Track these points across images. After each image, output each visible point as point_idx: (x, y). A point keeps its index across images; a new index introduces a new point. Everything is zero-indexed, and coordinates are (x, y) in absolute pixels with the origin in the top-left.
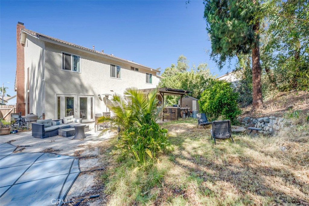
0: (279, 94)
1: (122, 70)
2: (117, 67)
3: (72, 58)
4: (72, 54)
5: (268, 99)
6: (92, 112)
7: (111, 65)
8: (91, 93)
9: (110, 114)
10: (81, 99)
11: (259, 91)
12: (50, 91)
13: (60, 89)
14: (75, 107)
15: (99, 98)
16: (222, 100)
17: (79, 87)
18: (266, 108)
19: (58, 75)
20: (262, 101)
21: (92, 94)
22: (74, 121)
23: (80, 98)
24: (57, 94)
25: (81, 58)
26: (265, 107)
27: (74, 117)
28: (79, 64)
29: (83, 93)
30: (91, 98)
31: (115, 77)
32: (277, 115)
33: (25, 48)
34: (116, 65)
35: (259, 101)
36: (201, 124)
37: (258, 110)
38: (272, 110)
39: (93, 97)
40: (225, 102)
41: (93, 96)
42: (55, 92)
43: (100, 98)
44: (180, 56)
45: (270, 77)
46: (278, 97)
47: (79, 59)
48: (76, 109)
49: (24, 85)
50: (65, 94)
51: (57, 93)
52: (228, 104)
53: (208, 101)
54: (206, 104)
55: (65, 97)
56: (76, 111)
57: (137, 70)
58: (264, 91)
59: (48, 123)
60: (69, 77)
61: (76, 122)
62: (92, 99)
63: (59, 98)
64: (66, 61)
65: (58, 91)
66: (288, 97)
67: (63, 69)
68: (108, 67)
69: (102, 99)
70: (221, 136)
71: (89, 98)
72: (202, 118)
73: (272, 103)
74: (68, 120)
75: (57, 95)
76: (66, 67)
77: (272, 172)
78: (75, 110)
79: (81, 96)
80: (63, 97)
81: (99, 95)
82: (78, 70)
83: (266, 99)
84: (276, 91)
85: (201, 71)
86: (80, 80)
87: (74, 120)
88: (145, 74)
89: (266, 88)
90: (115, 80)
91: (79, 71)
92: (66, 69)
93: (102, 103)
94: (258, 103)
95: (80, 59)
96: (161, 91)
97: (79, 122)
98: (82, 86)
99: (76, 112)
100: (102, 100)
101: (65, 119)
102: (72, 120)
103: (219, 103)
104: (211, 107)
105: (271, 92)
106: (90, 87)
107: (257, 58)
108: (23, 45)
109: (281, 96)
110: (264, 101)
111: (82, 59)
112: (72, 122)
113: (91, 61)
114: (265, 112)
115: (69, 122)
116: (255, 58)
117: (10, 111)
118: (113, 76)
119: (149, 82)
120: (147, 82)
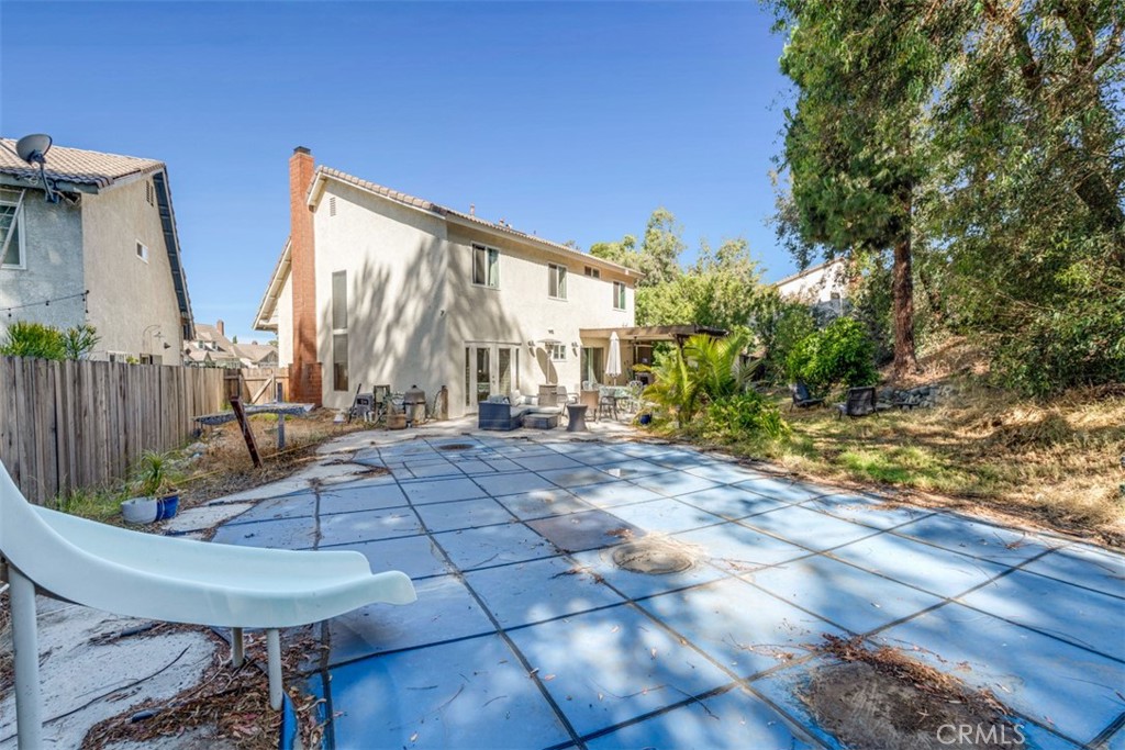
0: (951, 339)
1: (573, 280)
2: (560, 268)
3: (486, 255)
4: (487, 246)
5: (926, 351)
6: (517, 381)
7: (549, 264)
8: (516, 338)
10: (501, 350)
11: (909, 337)
13: (470, 330)
14: (491, 371)
15: (530, 349)
16: (847, 356)
17: (497, 320)
18: (923, 372)
19: (467, 296)
20: (915, 358)
21: (518, 341)
23: (499, 349)
24: (464, 341)
26: (919, 371)
28: (497, 269)
29: (504, 339)
31: (556, 296)
32: (942, 383)
33: (317, 216)
34: (558, 265)
35: (909, 358)
36: (798, 404)
37: (907, 376)
38: (933, 374)
39: (520, 347)
40: (852, 359)
41: (520, 344)
42: (461, 336)
43: (532, 351)
44: (657, 212)
45: (931, 298)
46: (949, 347)
47: (497, 257)
49: (315, 315)
50: (477, 340)
51: (466, 339)
52: (856, 365)
53: (815, 357)
54: (812, 364)
55: (477, 349)
56: (494, 382)
57: (596, 274)
58: (919, 332)
60: (479, 301)
62: (517, 350)
63: (467, 349)
64: (478, 262)
65: (467, 334)
66: (966, 348)
67: (473, 281)
68: (544, 269)
69: (535, 352)
70: (859, 412)
71: (513, 349)
72: (799, 392)
73: (935, 362)
75: (465, 344)
76: (478, 277)
77: (935, 434)
78: (491, 379)
79: (501, 346)
80: (474, 347)
81: (530, 343)
83: (922, 353)
84: (945, 333)
85: (728, 265)
86: (499, 306)
88: (613, 284)
89: (922, 327)
90: (556, 303)
92: (477, 281)
93: (535, 361)
94: (906, 362)
95: (499, 254)
96: (681, 333)
98: (502, 319)
100: (534, 355)
103: (838, 361)
104: (824, 369)
105: (934, 336)
106: (516, 322)
107: (905, 265)
108: (312, 208)
109: (958, 344)
110: (917, 357)
111: (502, 254)
113: (516, 258)
114: (921, 380)
116: (901, 263)
117: (266, 383)
118: (553, 292)
119: (619, 304)
120: (616, 306)
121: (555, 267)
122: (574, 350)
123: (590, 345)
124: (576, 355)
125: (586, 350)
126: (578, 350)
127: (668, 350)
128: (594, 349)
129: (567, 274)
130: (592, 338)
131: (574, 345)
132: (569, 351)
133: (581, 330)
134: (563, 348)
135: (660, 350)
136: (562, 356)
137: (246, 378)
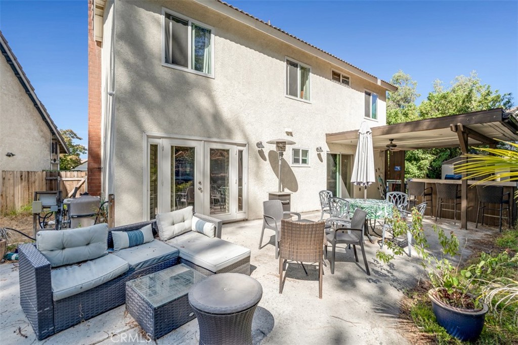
1: (314, 79)
2: (302, 68)
3: (190, 32)
4: (191, 21)
7: (287, 61)
8: (239, 139)
9: (289, 200)
12: (128, 127)
13: (159, 124)
14: (198, 177)
15: (259, 151)
17: (209, 120)
19: (153, 79)
21: (242, 141)
22: (194, 228)
23: (211, 150)
24: (148, 137)
25: (215, 35)
27: (193, 210)
28: (209, 53)
29: (218, 138)
30: (239, 151)
31: (297, 96)
34: (299, 63)
39: (244, 149)
41: (244, 145)
42: (142, 131)
43: (261, 153)
47: (210, 39)
48: (200, 183)
50: (172, 136)
51: (150, 134)
55: (172, 147)
56: (200, 189)
57: (346, 81)
59: (88, 244)
60: (182, 88)
61: (200, 232)
62: (241, 152)
63: (154, 149)
64: (176, 39)
65: (153, 129)
67: (167, 61)
68: (281, 67)
69: (267, 155)
71: (234, 150)
74: (173, 224)
75: (150, 139)
76: (175, 57)
78: (197, 186)
79: (215, 146)
80: (165, 145)
81: (259, 145)
82: (205, 70)
86: (211, 97)
87: (193, 222)
88: (364, 94)
90: (295, 104)
91: (208, 73)
92: (174, 62)
93: (267, 165)
95: (212, 36)
97: (211, 233)
98: (217, 117)
99: (199, 191)
100: (265, 160)
101: (162, 223)
102: (186, 225)
106: (238, 123)
108: (100, 44)
111: (217, 37)
112: (189, 231)
113: (239, 45)
115: (176, 232)
117: (81, 183)
118: (292, 92)
119: (370, 113)
120: (367, 115)
121: (295, 65)
122: (319, 156)
123: (339, 151)
124: (322, 161)
125: (334, 156)
126: (324, 156)
127: (417, 160)
128: (343, 155)
129: (311, 75)
130: (341, 144)
131: (319, 150)
132: (312, 156)
133: (327, 135)
134: (305, 153)
135: (410, 160)
136: (304, 161)
137: (64, 179)
